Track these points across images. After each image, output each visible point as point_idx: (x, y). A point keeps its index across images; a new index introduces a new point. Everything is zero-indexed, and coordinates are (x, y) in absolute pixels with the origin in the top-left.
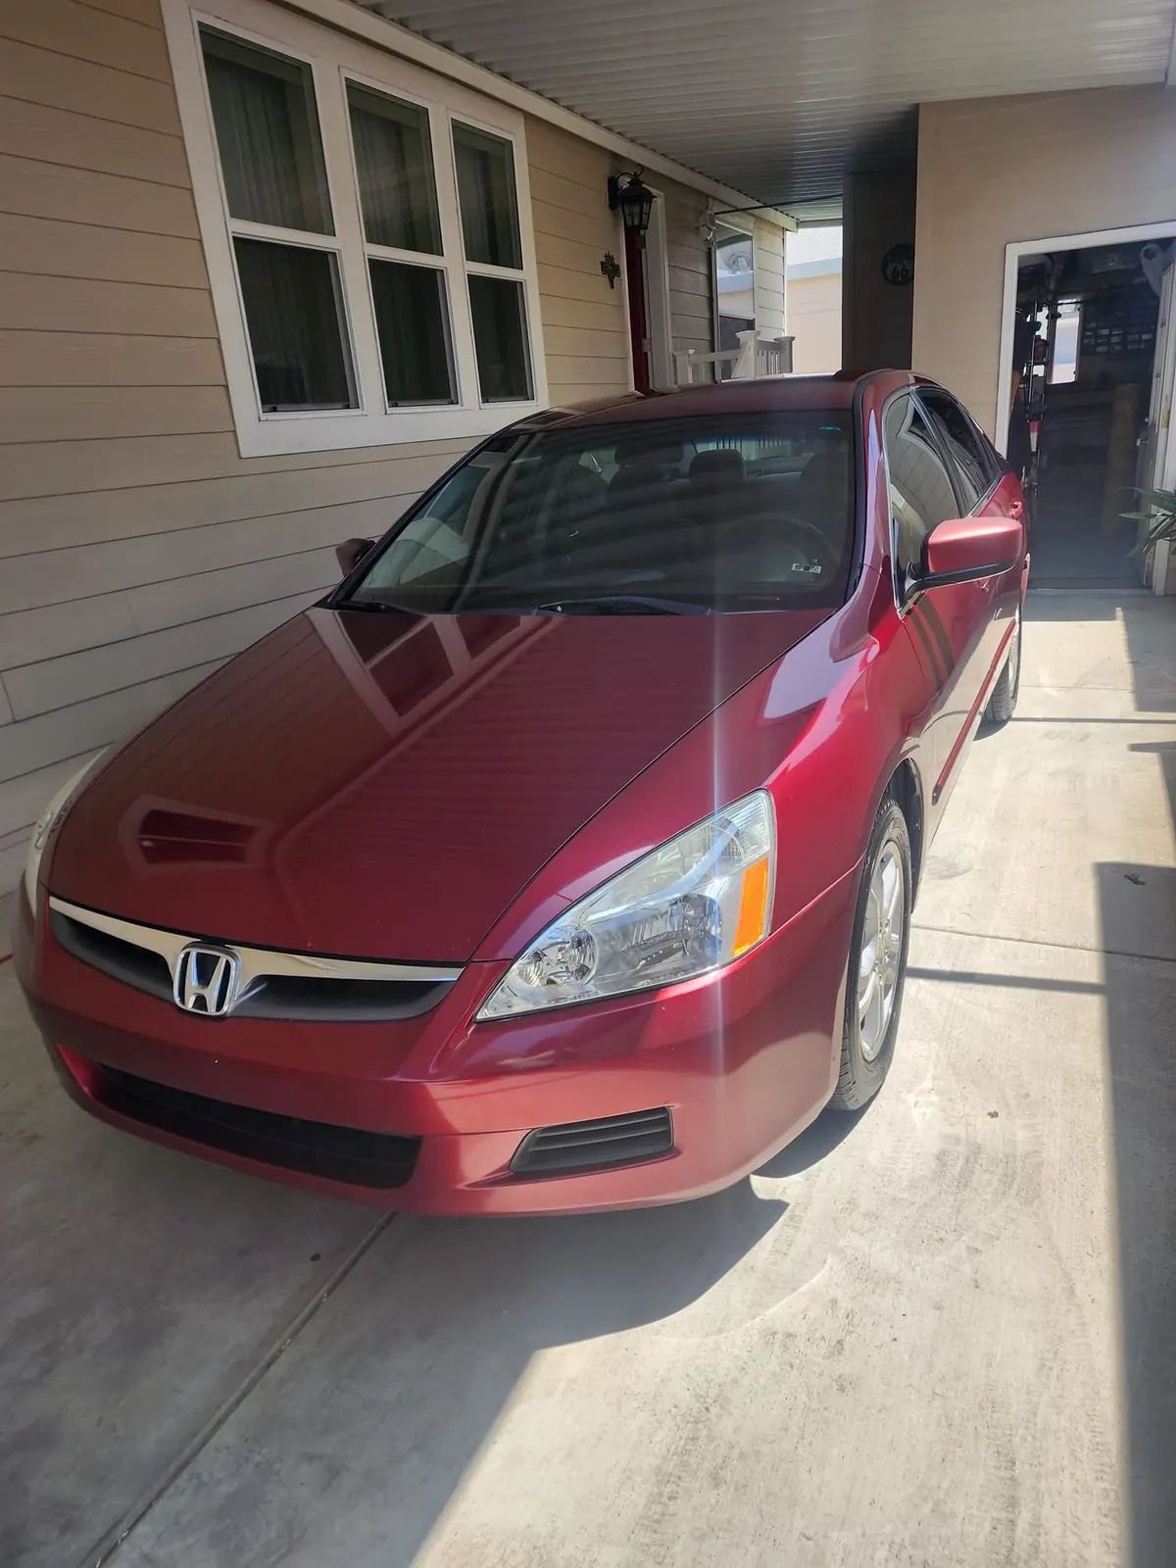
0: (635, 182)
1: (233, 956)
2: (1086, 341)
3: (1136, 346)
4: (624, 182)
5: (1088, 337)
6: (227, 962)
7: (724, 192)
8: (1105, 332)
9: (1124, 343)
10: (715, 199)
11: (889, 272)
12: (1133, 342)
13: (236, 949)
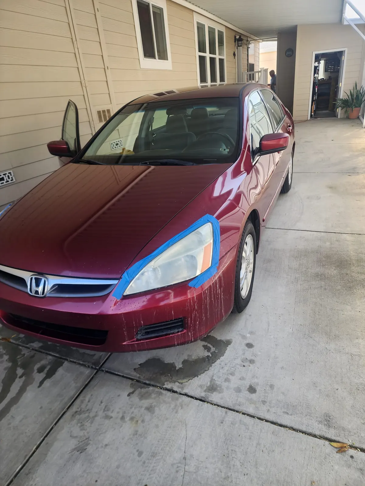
0: (240, 37)
1: (47, 278)
2: (326, 69)
3: (336, 70)
4: (238, 37)
5: (327, 68)
6: (45, 280)
7: (252, 36)
8: (330, 67)
9: (334, 69)
10: (250, 38)
11: (287, 55)
12: (336, 69)
13: (47, 276)
